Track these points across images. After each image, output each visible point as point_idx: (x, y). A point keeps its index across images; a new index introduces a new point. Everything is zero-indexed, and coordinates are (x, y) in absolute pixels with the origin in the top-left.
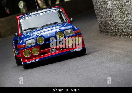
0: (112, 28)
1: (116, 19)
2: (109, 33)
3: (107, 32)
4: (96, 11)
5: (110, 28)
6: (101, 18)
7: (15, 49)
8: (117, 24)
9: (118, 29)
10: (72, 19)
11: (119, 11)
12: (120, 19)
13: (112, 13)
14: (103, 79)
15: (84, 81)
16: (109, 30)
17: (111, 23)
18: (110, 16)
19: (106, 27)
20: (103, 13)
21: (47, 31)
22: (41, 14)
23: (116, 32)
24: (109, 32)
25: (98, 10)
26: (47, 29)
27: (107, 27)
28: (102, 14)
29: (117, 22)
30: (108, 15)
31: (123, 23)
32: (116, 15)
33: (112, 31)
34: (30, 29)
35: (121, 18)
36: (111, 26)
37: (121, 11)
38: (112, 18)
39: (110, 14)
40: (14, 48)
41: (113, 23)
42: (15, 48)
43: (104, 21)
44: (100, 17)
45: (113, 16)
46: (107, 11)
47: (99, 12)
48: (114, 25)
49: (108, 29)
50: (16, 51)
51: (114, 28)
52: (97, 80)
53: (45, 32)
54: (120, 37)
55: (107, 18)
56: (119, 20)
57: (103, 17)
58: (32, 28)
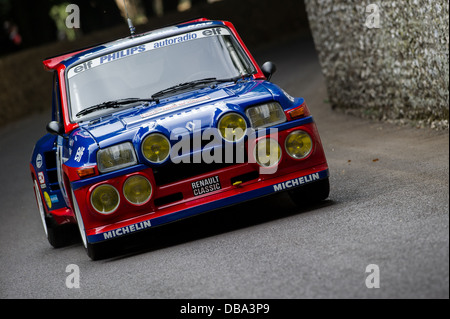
0: (373, 93)
1: (384, 62)
2: (362, 110)
3: (352, 106)
4: (316, 35)
5: (364, 92)
6: (334, 59)
7: (44, 186)
8: (387, 79)
9: (393, 96)
10: (267, 65)
11: (396, 36)
12: (398, 63)
13: (371, 42)
14: (342, 268)
15: (274, 274)
16: (361, 101)
17: (370, 76)
18: (364, 51)
19: (349, 90)
20: (341, 42)
21: (178, 112)
22: (149, 47)
23: (383, 106)
24: (360, 106)
25: (323, 32)
26: (177, 103)
27: (355, 88)
28: (337, 46)
29: (389, 71)
30: (358, 49)
31: (410, 77)
32: (383, 50)
33: (371, 104)
34: (108, 105)
35: (401, 57)
36: (368, 87)
37: (403, 33)
38: (370, 60)
39: (365, 46)
40: (42, 181)
41: (373, 77)
42: (45, 182)
43: (344, 69)
44: (332, 55)
45: (375, 52)
46: (353, 36)
47: (327, 39)
48: (379, 82)
49: (357, 98)
50: (50, 194)
51: (378, 93)
52: (319, 274)
53: (170, 114)
54: (397, 124)
55: (354, 57)
56: (396, 66)
57: (341, 54)
58: (116, 103)
